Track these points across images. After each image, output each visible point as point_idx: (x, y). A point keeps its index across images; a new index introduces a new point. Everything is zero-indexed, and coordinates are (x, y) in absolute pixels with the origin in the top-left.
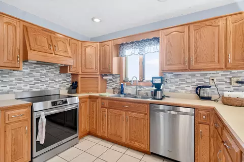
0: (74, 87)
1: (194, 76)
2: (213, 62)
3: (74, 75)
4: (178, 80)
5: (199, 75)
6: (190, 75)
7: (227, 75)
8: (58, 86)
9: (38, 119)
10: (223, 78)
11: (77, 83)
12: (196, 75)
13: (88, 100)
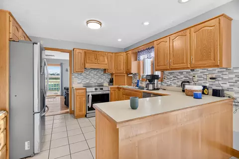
0: (111, 81)
1: (181, 73)
2: (183, 63)
3: (112, 74)
4: (172, 76)
5: (185, 73)
6: (179, 73)
7: (205, 72)
8: (102, 81)
9: (88, 96)
10: (202, 74)
11: (112, 79)
12: (184, 73)
13: (117, 90)
